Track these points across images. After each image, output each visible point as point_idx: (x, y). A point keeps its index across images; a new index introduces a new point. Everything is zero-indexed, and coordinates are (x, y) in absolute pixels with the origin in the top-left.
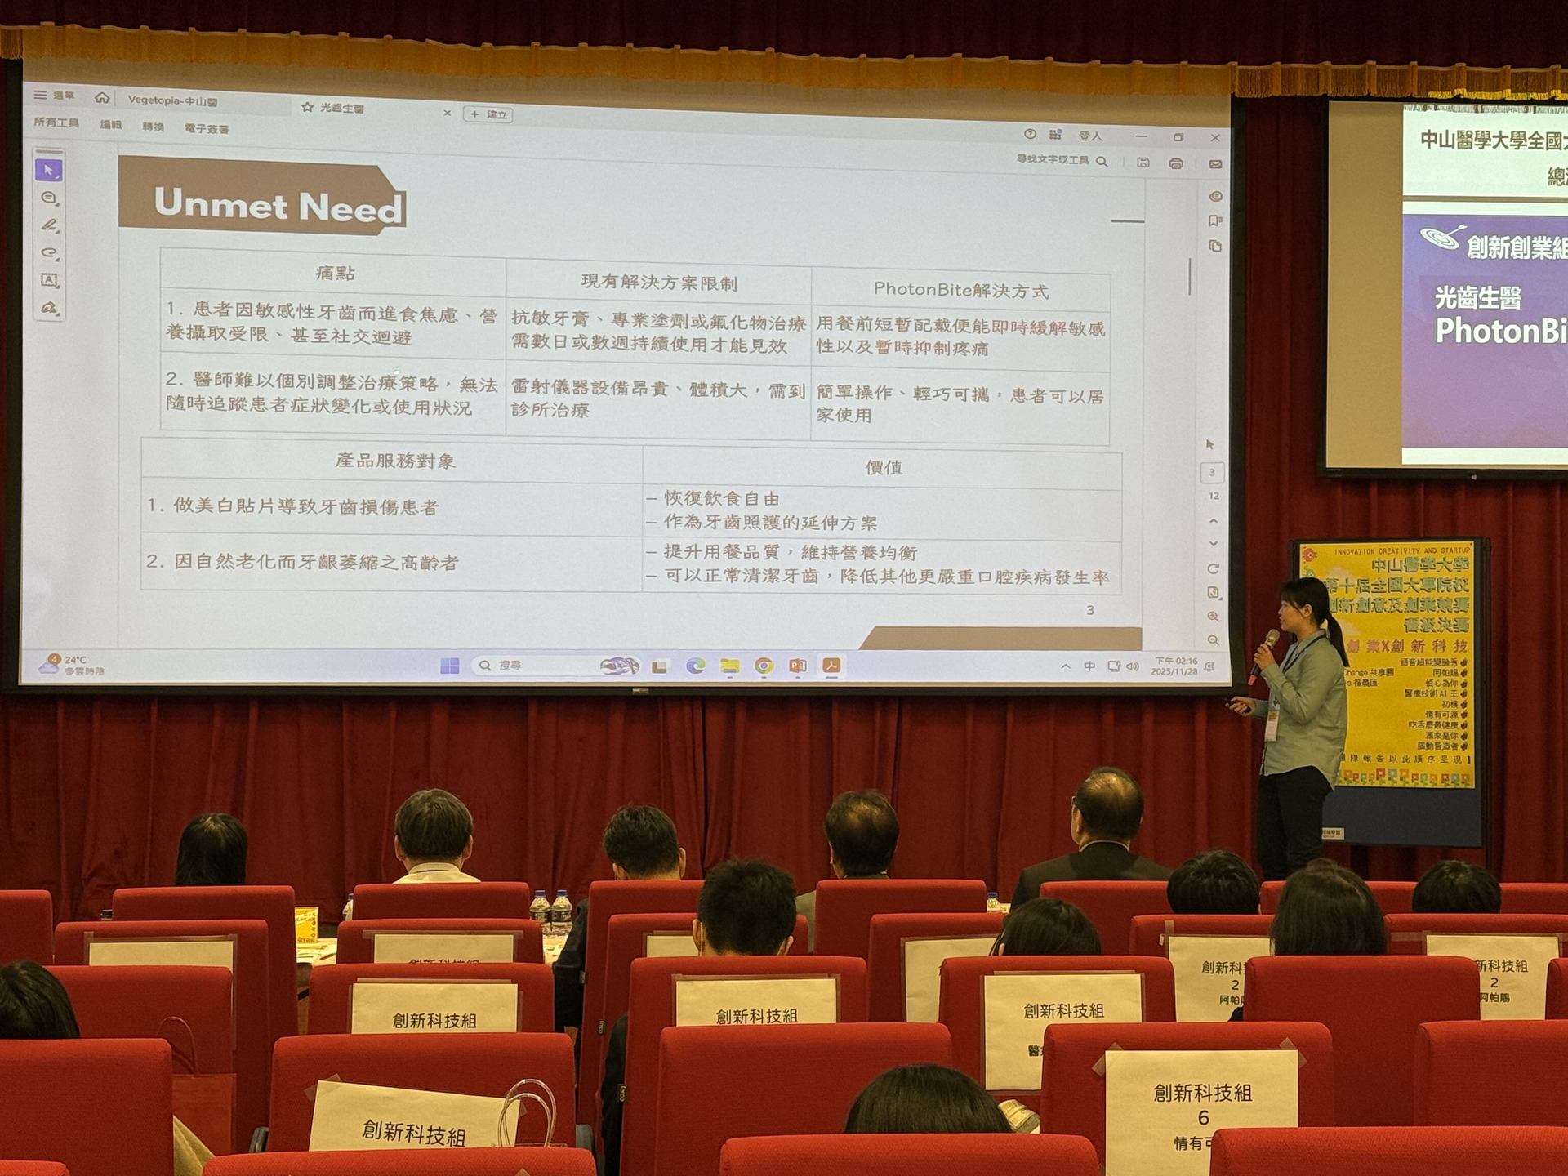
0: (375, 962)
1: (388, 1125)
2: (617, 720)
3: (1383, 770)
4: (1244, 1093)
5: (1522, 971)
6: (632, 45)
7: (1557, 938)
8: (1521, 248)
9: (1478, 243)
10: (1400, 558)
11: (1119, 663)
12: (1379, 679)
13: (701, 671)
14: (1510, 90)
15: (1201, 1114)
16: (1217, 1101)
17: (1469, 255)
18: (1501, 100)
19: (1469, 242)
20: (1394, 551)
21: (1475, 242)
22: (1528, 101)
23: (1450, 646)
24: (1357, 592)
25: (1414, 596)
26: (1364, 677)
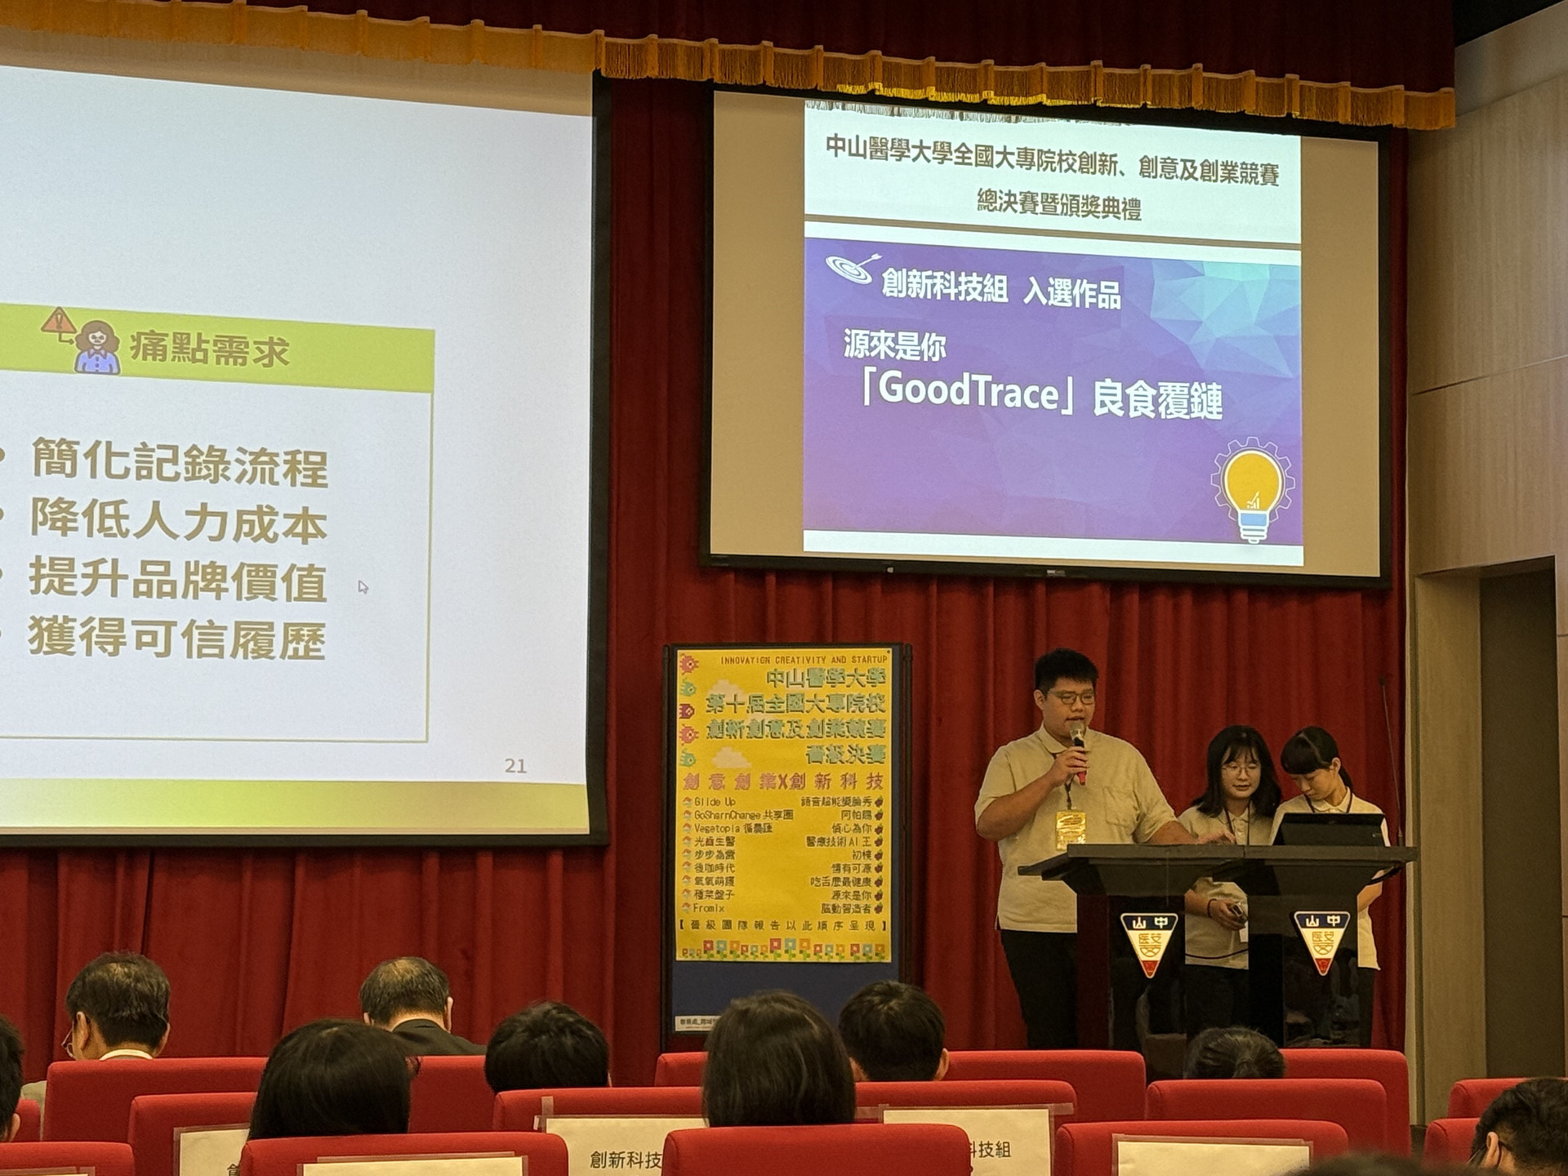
3: (779, 940)
5: (1004, 1156)
7: (1046, 1111)
9: (895, 277)
10: (801, 669)
12: (773, 822)
14: (934, 88)
17: (884, 291)
18: (923, 100)
19: (884, 275)
20: (793, 661)
21: (891, 276)
22: (955, 102)
23: (862, 781)
24: (748, 712)
25: (819, 716)
26: (756, 821)
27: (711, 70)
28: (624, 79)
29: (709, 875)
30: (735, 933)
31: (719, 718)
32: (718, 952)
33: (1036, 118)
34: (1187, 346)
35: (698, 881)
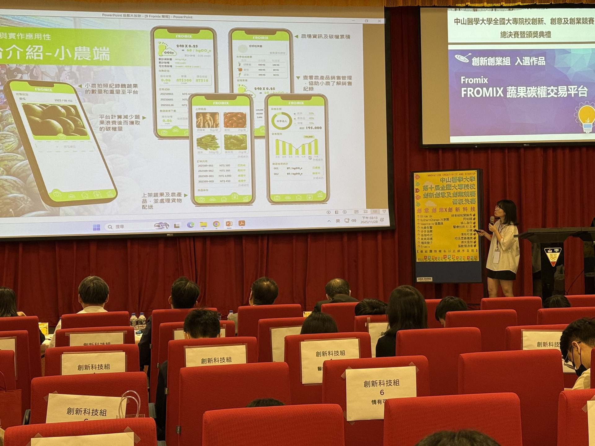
0: (71, 346)
1: (76, 409)
2: (161, 246)
3: (446, 256)
4: (396, 383)
8: (491, 61)
10: (450, 177)
11: (349, 219)
12: (443, 222)
13: (192, 227)
14: (486, 3)
15: (381, 390)
16: (387, 386)
17: (473, 64)
18: (483, 6)
19: (473, 59)
20: (448, 175)
21: (475, 60)
22: (493, 7)
23: (469, 209)
24: (435, 190)
25: (456, 191)
26: (438, 222)
27: (418, 3)
28: (392, 7)
29: (425, 237)
30: (433, 254)
31: (427, 192)
32: (429, 259)
33: (518, 9)
34: (566, 76)
35: (422, 239)
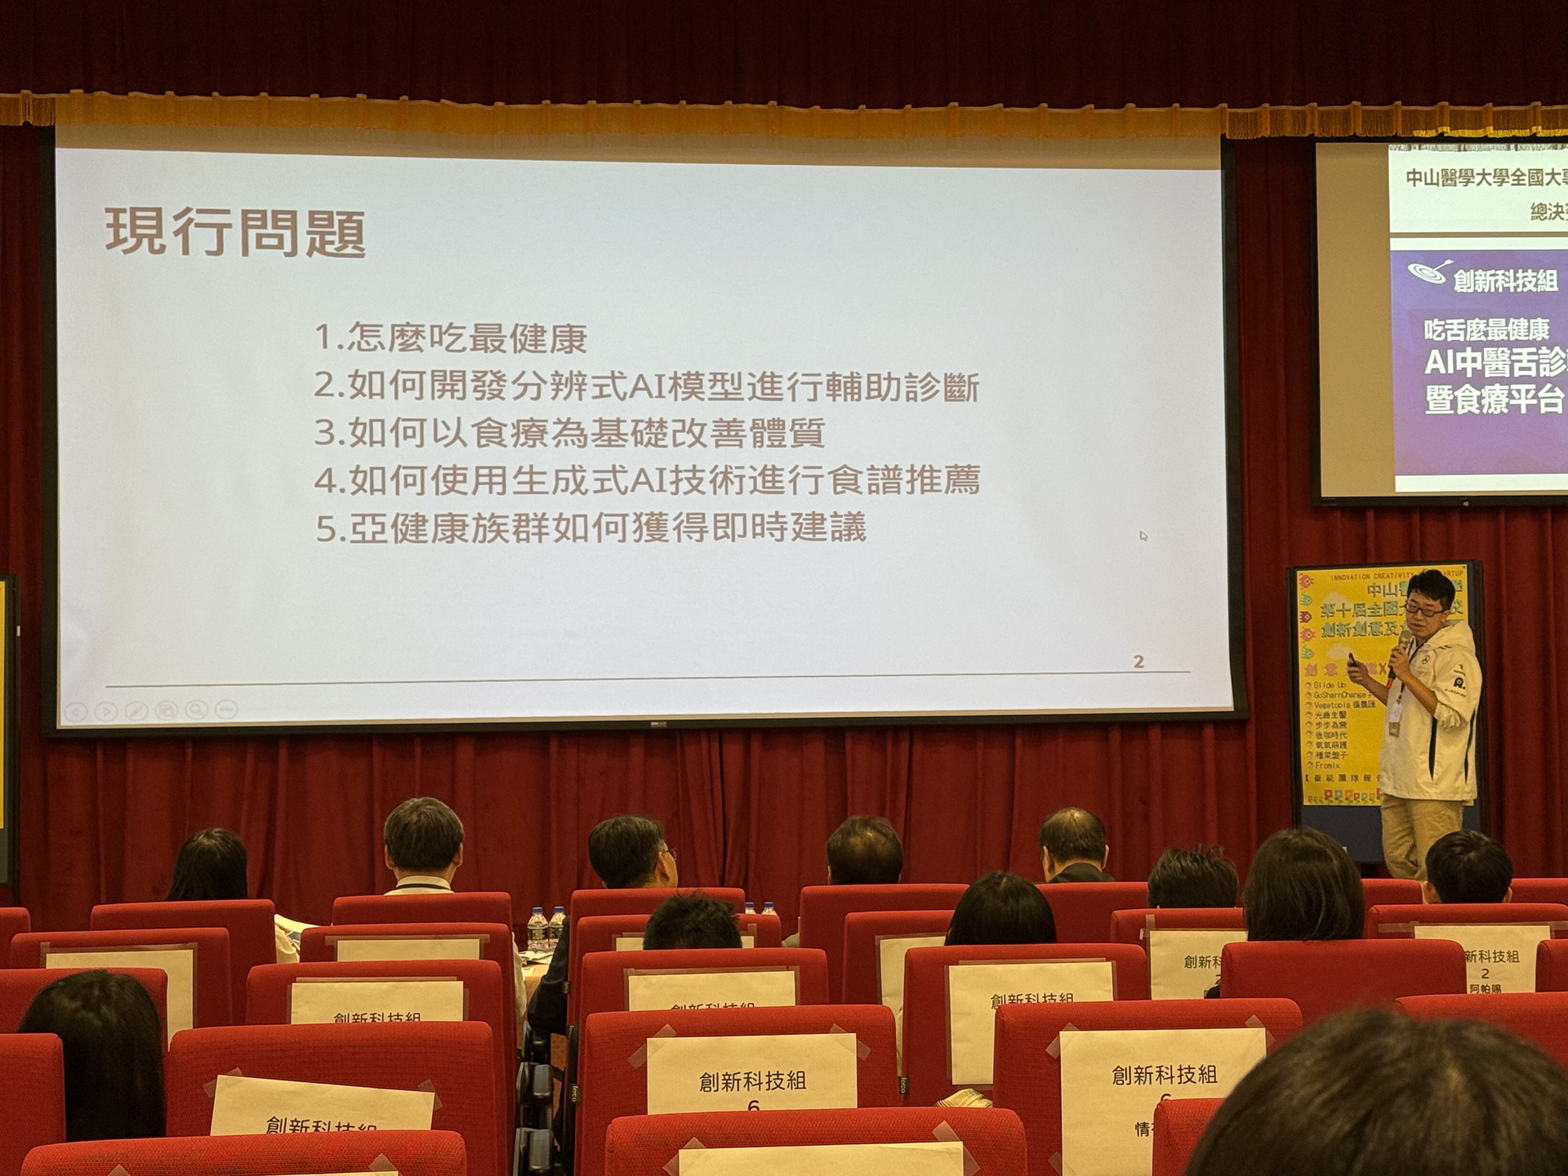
1: (293, 1121)
2: (637, 751)
4: (1208, 1075)
5: (1513, 960)
6: (638, 102)
7: (1548, 927)
8: (1505, 281)
9: (1464, 277)
10: (1395, 582)
14: (1492, 127)
16: (1180, 1082)
17: (1455, 289)
18: (1483, 137)
19: (1456, 276)
20: (1388, 576)
21: (1461, 276)
22: (1510, 137)
24: (1353, 616)
27: (1312, 126)
28: (1244, 140)
29: (1328, 740)
30: (1349, 784)
31: (1331, 621)
32: (1336, 799)
35: (1319, 745)
